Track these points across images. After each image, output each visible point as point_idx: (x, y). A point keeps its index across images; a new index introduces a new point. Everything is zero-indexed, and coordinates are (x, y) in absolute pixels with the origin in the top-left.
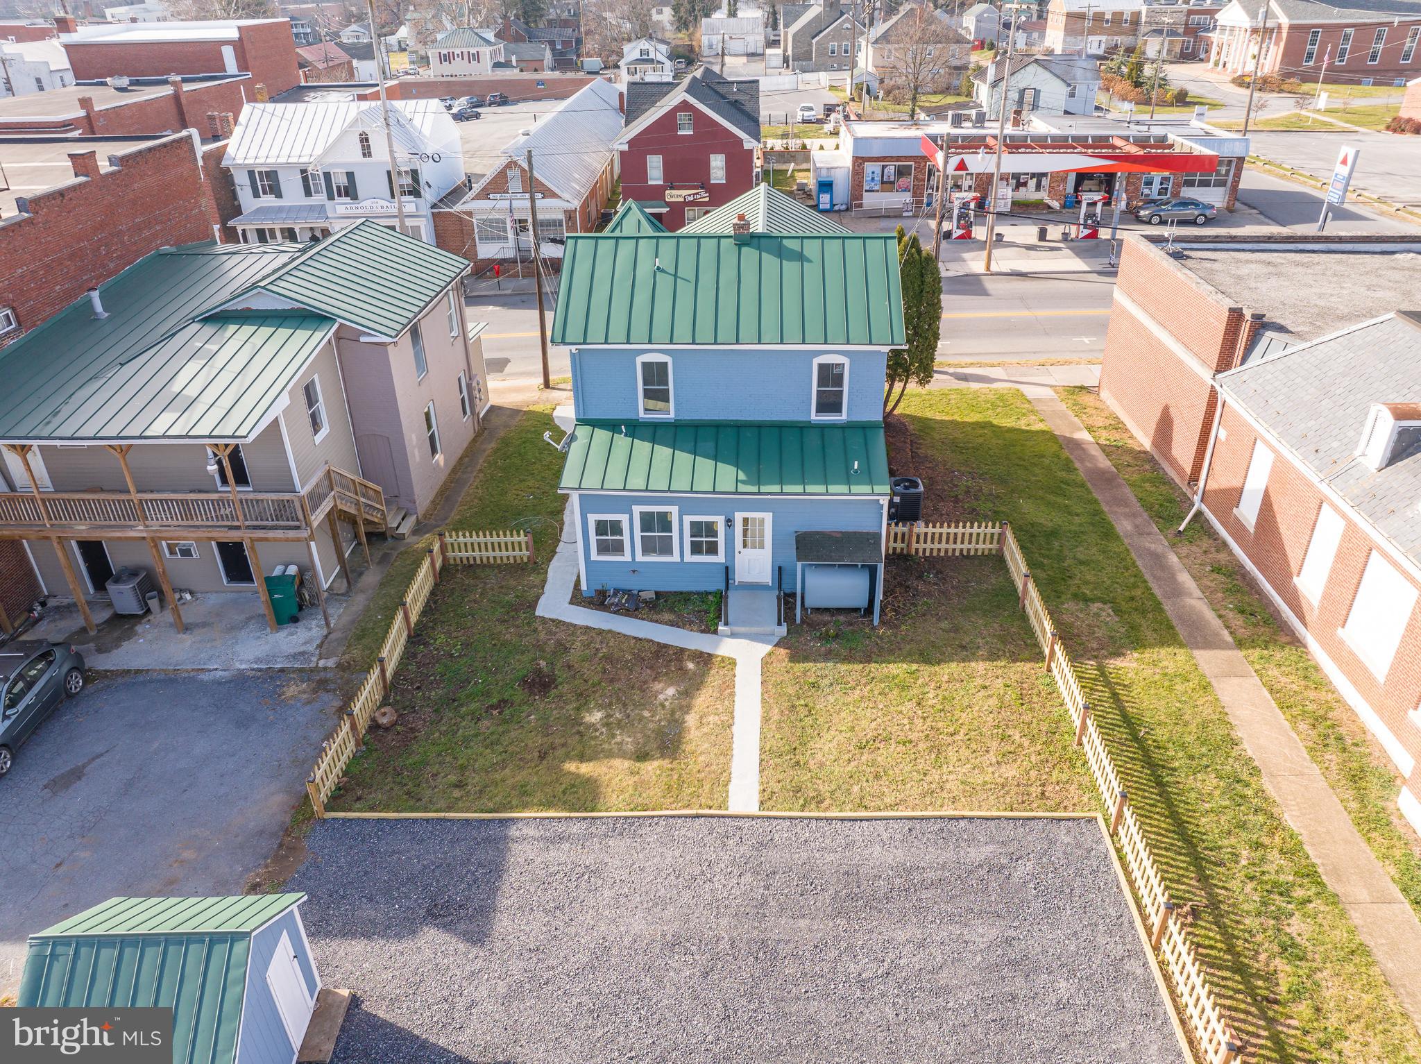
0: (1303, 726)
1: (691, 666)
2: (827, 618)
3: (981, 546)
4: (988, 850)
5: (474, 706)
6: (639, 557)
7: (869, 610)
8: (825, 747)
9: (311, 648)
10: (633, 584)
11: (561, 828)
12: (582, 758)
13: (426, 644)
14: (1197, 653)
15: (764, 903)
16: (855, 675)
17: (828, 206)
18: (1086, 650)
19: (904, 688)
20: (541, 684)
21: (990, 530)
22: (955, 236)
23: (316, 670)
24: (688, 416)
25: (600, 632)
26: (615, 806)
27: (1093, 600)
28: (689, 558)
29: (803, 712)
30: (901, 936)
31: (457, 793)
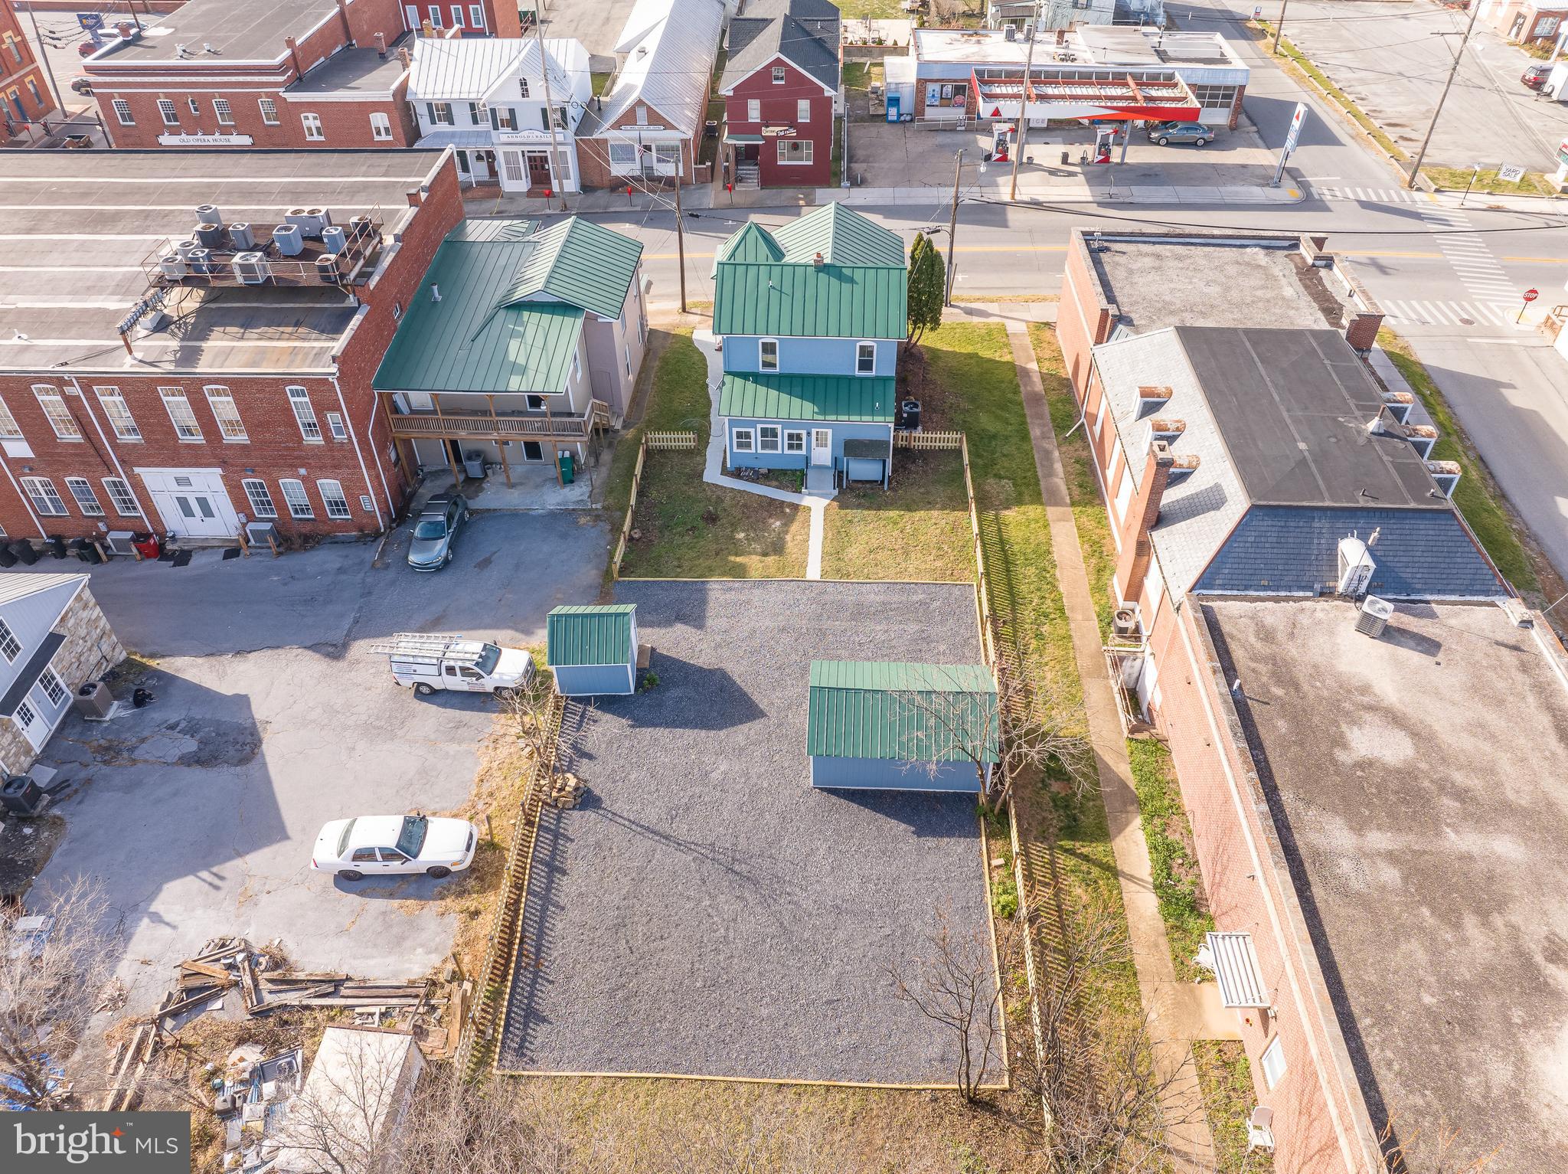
0: (1086, 546)
1: (788, 510)
2: (860, 485)
3: (950, 444)
4: (921, 597)
5: (679, 529)
6: (760, 451)
7: (882, 482)
8: (853, 551)
9: (585, 497)
10: (756, 464)
11: (731, 584)
12: (736, 555)
13: (647, 497)
14: (1048, 508)
15: (822, 615)
16: (872, 517)
17: (895, 118)
18: (992, 505)
19: (896, 523)
20: (712, 519)
21: (955, 436)
22: (994, 159)
23: (591, 509)
24: (786, 371)
25: (739, 491)
26: (755, 574)
27: (1003, 478)
28: (787, 451)
29: (844, 534)
30: (878, 628)
31: (679, 570)
